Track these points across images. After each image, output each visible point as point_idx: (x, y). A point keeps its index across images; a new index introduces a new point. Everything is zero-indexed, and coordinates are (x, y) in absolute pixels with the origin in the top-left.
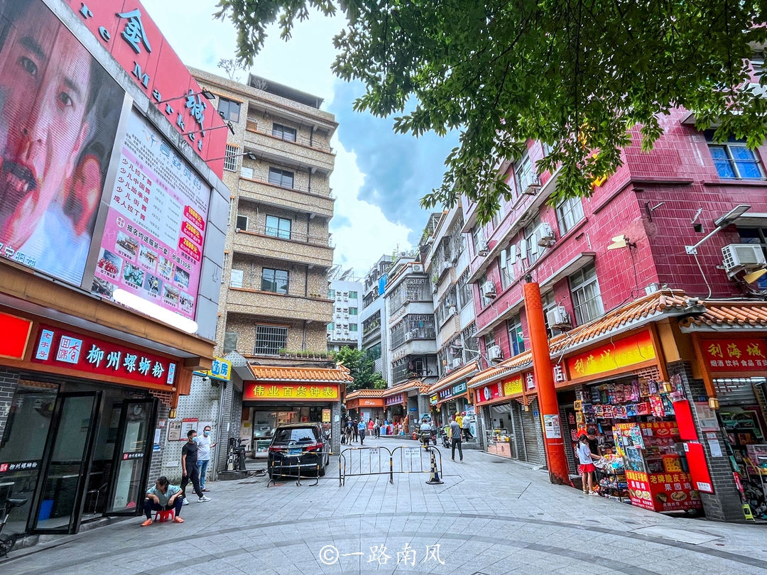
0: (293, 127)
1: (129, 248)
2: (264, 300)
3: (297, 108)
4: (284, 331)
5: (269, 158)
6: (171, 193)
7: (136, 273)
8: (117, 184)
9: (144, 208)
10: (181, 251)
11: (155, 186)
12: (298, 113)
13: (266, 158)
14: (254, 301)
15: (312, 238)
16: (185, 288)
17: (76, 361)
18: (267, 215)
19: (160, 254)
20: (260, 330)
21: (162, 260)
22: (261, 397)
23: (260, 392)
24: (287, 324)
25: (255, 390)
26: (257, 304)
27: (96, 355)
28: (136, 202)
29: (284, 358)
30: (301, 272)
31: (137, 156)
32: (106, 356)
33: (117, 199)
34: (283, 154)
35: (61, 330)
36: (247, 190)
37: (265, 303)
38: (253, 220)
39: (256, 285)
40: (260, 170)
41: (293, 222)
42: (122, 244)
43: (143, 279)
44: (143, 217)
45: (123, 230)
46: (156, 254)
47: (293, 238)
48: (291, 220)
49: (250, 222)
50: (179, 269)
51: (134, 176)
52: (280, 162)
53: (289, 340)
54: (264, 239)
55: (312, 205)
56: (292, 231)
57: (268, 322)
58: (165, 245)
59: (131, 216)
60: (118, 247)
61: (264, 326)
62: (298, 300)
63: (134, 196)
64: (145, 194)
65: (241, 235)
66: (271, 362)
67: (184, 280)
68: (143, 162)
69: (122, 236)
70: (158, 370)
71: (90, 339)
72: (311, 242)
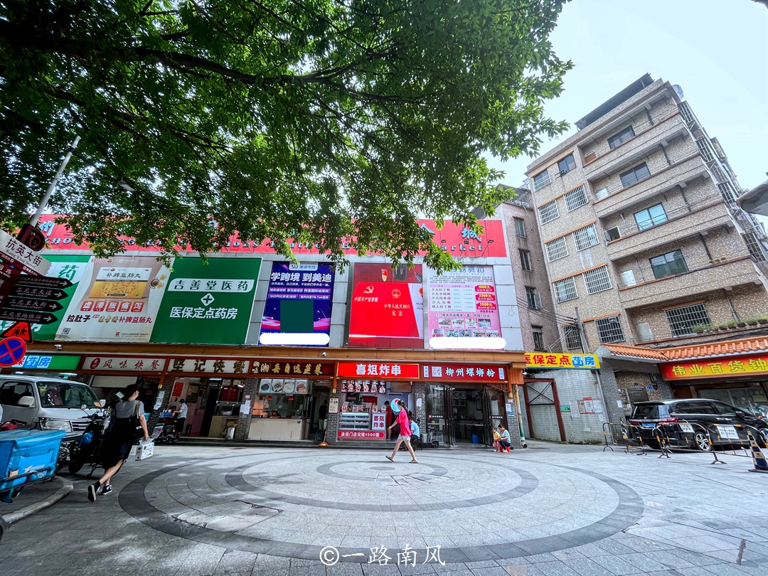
0: (627, 126)
1: (446, 324)
2: (655, 288)
3: (618, 111)
4: (700, 308)
5: (616, 168)
6: (463, 287)
7: (453, 332)
8: (432, 301)
9: (449, 302)
10: (479, 311)
11: (451, 289)
12: (621, 115)
13: (614, 171)
14: (646, 293)
15: (694, 204)
16: (489, 328)
17: (441, 376)
18: (634, 214)
19: (466, 318)
20: (670, 313)
21: (467, 320)
22: (684, 376)
23: (680, 372)
24: (700, 300)
25: (674, 370)
26: (650, 294)
27: (450, 372)
28: (444, 302)
29: (702, 334)
30: (696, 243)
31: (438, 283)
32: (455, 371)
33: (434, 307)
34: (623, 158)
35: (430, 365)
36: (603, 208)
37: (657, 290)
38: (622, 226)
39: (649, 275)
40: (612, 183)
41: (664, 203)
42: (441, 323)
43: (458, 334)
44: (449, 307)
45: (441, 317)
46: (462, 319)
47: (670, 218)
48: (661, 203)
49: (621, 229)
50: (480, 320)
51: (439, 292)
52: (627, 164)
53: (710, 315)
54: (633, 238)
55: (673, 178)
56: (667, 211)
57: (677, 304)
58: (466, 313)
59: (442, 310)
60: (440, 325)
61: (672, 309)
62: (696, 274)
63: (441, 301)
64: (447, 296)
65: (612, 245)
66: (689, 341)
67: (487, 324)
68: (443, 284)
69: (440, 320)
70: (490, 373)
71: (444, 366)
72: (694, 208)
